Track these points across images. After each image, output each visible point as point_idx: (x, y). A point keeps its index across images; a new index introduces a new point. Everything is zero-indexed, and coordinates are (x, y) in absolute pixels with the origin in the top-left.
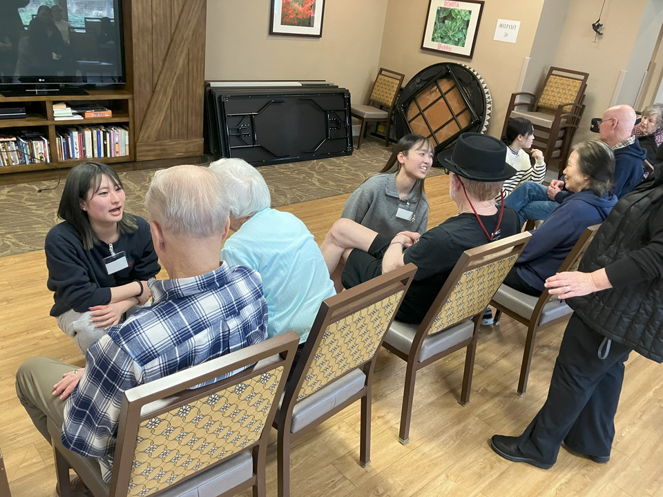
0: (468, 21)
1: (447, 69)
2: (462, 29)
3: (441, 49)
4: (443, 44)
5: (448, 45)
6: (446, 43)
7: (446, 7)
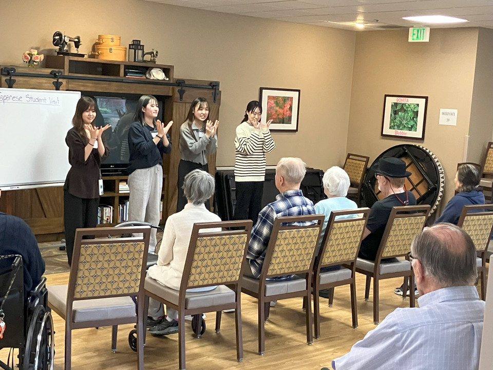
0: (418, 111)
1: (404, 149)
2: (413, 118)
3: (398, 135)
4: (399, 131)
5: (404, 131)
6: (401, 129)
7: (398, 102)
